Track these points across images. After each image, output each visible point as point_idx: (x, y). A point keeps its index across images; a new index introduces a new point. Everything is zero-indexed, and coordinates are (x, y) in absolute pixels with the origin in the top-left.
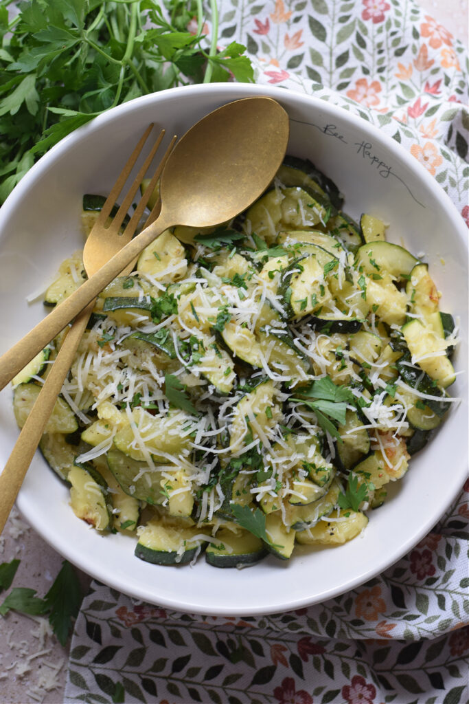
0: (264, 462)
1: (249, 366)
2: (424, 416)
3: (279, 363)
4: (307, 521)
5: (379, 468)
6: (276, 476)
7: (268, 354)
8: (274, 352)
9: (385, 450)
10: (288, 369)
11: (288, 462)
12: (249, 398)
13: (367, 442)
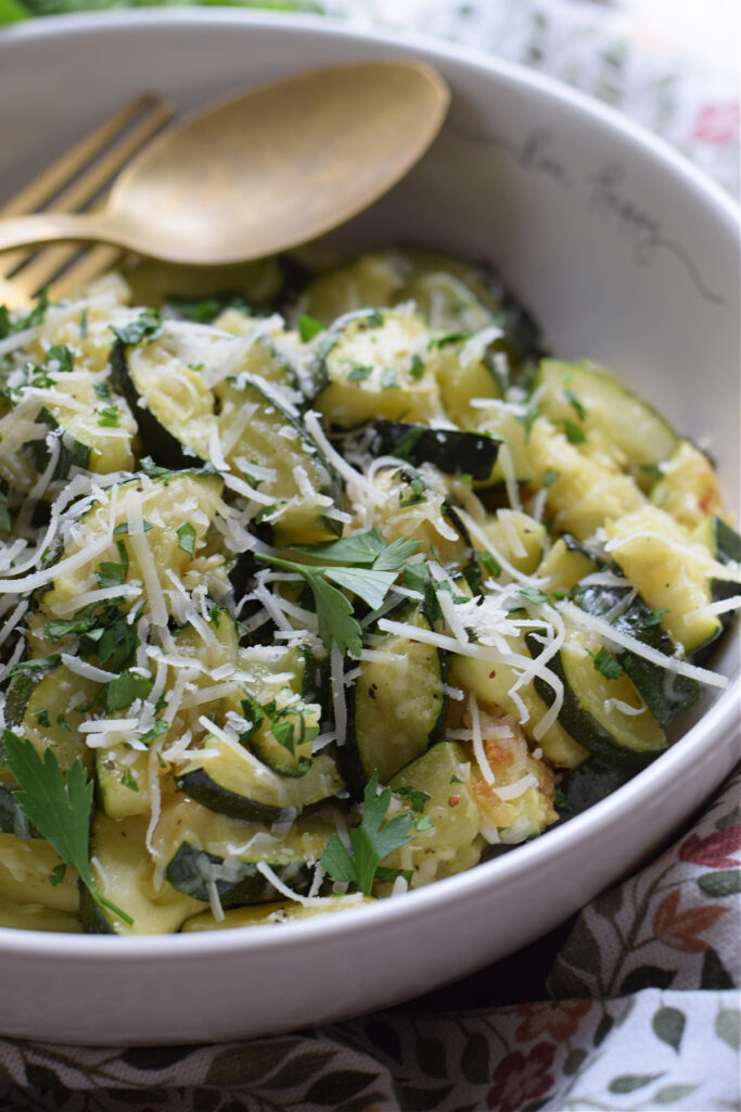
0: (140, 657)
1: (176, 444)
2: (615, 700)
3: (254, 463)
4: (214, 852)
5: (455, 780)
6: (161, 705)
7: (232, 437)
8: (249, 436)
9: (485, 743)
10: (274, 480)
11: (203, 682)
12: (144, 486)
13: (435, 696)
